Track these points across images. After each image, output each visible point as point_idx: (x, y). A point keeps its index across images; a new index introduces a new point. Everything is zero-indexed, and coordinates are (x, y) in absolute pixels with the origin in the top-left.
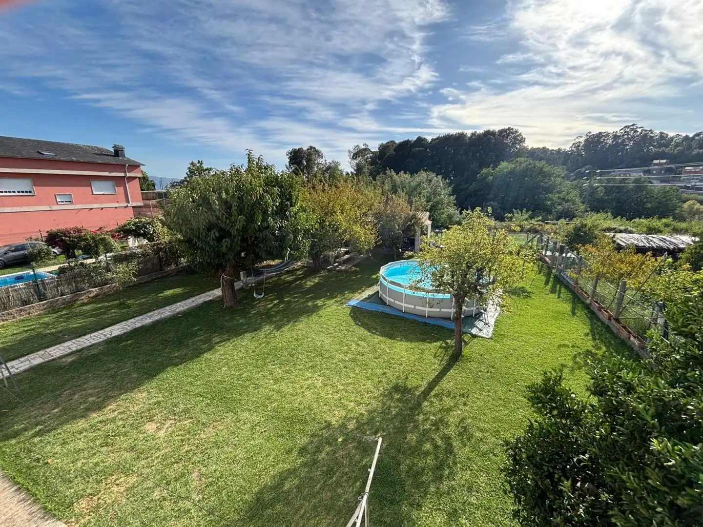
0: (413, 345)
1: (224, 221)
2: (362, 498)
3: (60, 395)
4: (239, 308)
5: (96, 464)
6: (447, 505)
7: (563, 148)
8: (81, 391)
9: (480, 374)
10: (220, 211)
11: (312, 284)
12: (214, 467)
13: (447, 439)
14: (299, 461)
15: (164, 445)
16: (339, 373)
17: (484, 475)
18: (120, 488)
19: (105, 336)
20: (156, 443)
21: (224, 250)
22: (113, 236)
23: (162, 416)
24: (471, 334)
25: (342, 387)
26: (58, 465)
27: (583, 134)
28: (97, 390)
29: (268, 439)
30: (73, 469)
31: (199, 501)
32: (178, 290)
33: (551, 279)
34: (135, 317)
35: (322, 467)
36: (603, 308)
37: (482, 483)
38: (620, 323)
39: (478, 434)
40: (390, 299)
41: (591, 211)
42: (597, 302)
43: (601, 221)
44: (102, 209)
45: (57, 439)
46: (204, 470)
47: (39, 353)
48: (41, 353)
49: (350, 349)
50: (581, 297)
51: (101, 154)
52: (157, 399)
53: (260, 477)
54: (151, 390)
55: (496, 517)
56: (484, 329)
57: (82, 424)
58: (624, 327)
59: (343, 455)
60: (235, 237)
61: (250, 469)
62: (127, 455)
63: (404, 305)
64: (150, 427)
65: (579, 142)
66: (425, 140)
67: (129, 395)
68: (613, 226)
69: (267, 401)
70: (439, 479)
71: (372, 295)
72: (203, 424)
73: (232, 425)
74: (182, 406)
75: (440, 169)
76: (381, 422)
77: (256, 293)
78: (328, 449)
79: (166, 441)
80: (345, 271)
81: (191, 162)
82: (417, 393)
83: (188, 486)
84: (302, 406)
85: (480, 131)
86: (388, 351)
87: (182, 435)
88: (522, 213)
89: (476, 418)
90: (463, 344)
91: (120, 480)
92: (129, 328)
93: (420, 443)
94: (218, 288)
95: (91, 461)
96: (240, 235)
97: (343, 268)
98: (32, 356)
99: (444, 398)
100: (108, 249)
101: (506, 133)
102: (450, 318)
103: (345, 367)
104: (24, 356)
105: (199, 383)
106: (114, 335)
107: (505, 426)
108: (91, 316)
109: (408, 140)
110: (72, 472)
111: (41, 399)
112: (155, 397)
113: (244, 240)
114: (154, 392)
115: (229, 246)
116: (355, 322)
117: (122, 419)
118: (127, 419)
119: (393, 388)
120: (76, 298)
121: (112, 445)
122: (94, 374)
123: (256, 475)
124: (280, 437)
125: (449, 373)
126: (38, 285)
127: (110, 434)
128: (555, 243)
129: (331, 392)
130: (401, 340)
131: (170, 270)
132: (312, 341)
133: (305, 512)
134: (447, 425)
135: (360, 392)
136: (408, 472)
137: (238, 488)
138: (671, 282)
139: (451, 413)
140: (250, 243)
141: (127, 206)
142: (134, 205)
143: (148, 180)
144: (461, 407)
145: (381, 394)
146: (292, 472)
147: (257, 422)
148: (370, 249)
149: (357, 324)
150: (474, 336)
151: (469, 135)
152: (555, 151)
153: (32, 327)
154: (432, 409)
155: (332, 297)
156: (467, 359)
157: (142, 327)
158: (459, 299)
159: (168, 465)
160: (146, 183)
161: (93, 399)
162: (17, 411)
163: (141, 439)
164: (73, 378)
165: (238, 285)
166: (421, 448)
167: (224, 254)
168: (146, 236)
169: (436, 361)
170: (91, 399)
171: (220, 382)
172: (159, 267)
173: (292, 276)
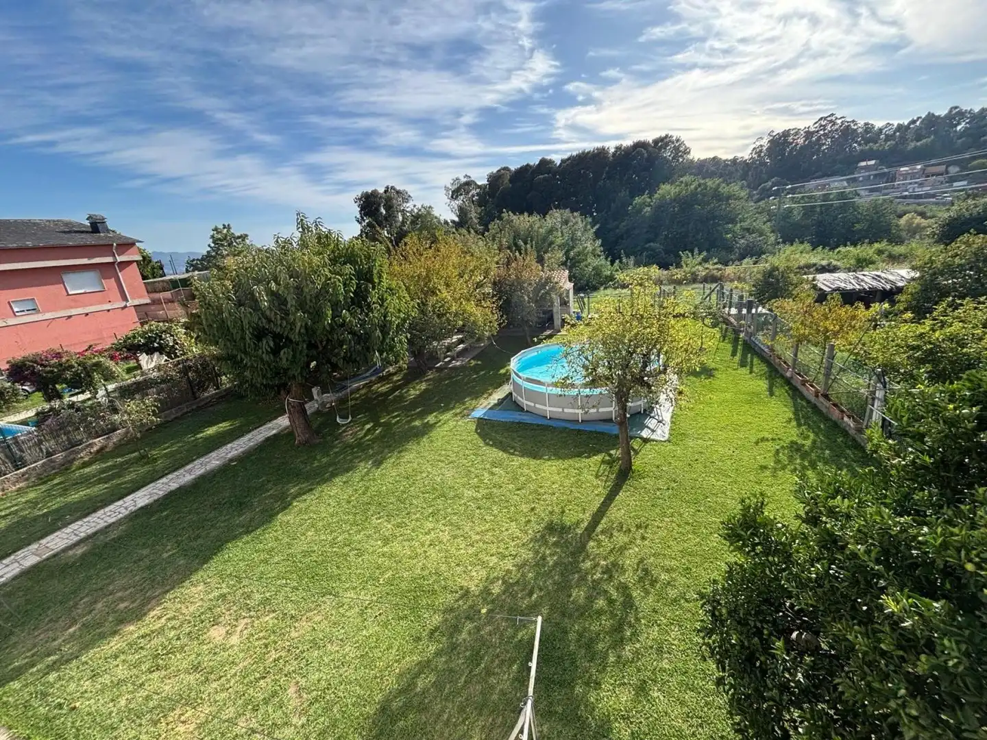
0: (567, 463)
1: (279, 322)
2: (525, 704)
3: (75, 606)
4: (318, 441)
5: (148, 698)
6: (632, 676)
7: (739, 155)
8: (106, 595)
9: (658, 493)
10: (271, 310)
11: (418, 392)
12: (317, 676)
13: (624, 589)
14: (432, 648)
15: (241, 655)
16: (471, 518)
17: (676, 629)
18: (187, 726)
19: (126, 508)
20: (229, 655)
21: (284, 363)
22: (112, 358)
23: (230, 615)
24: (641, 438)
25: (478, 537)
26: (91, 707)
27: (764, 134)
28: (128, 592)
29: (385, 625)
30: (115, 710)
31: (303, 726)
32: (224, 426)
33: (739, 347)
34: (167, 474)
35: (465, 652)
36: (807, 381)
37: (674, 640)
38: (830, 400)
39: (664, 577)
40: (529, 403)
41: (784, 242)
42: (799, 374)
43: (797, 255)
44: (87, 314)
45: (82, 671)
46: (303, 682)
47: (30, 547)
48: (34, 546)
49: (481, 481)
50: (779, 369)
51: (69, 232)
52: (221, 591)
53: (382, 679)
54: (208, 580)
55: (696, 682)
56: (658, 428)
57: (115, 644)
58: (835, 405)
59: (490, 631)
60: (297, 344)
61: (367, 671)
62: (192, 678)
63: (548, 409)
64: (217, 634)
65: (761, 146)
66: (551, 162)
67: (177, 592)
68: (813, 260)
69: (377, 571)
70: (619, 643)
71: (504, 399)
72: (292, 617)
73: (333, 612)
74: (257, 596)
75: (577, 202)
76: (536, 579)
77: (340, 417)
78: (469, 626)
79: (244, 651)
80: (462, 367)
81: (213, 227)
82: (579, 531)
83: (284, 708)
84: (426, 573)
85: (627, 143)
86: (534, 477)
87: (264, 638)
88: (693, 255)
89: (659, 555)
90: (632, 453)
91: (187, 715)
92: (161, 493)
93: (590, 599)
94: (283, 415)
95: (140, 695)
96: (304, 341)
97: (458, 364)
98: (21, 554)
99: (615, 533)
100: (109, 376)
101: (662, 142)
102: (612, 419)
103: (479, 508)
104: (8, 555)
105: (276, 559)
106: (139, 506)
107: (698, 559)
108: (100, 481)
109: (528, 165)
110: (114, 714)
111: (47, 616)
112: (217, 588)
113: (311, 346)
114: (213, 581)
115: (290, 358)
116: (485, 441)
117: (173, 628)
118: (181, 626)
119: (546, 528)
120: (72, 457)
121: (166, 668)
122: (121, 569)
123: (376, 677)
124: (402, 619)
125: (618, 497)
126: (9, 446)
127: (159, 652)
128: (741, 297)
129: (462, 546)
130: (549, 459)
131: (207, 398)
132: (428, 476)
133: (450, 716)
134: (623, 570)
135: (502, 540)
136: (578, 641)
137: (354, 699)
138: (890, 339)
139: (627, 553)
140: (321, 349)
141: (126, 307)
142: (137, 302)
143: (150, 261)
144: (638, 542)
145: (532, 539)
146: (424, 666)
147: (367, 602)
148: (492, 335)
149: (487, 444)
150: (646, 441)
151: (612, 150)
152: (730, 160)
153: (12, 509)
154: (601, 549)
155: (447, 409)
156: (639, 475)
157: (180, 489)
158: (622, 397)
159: (252, 683)
160: (149, 268)
161: (126, 604)
162: (14, 639)
163: (206, 652)
164: (89, 578)
165: (311, 407)
166: (592, 606)
167: (286, 371)
168: (164, 350)
169: (599, 482)
170: (122, 606)
171: (306, 554)
172: (190, 395)
173: (388, 383)
